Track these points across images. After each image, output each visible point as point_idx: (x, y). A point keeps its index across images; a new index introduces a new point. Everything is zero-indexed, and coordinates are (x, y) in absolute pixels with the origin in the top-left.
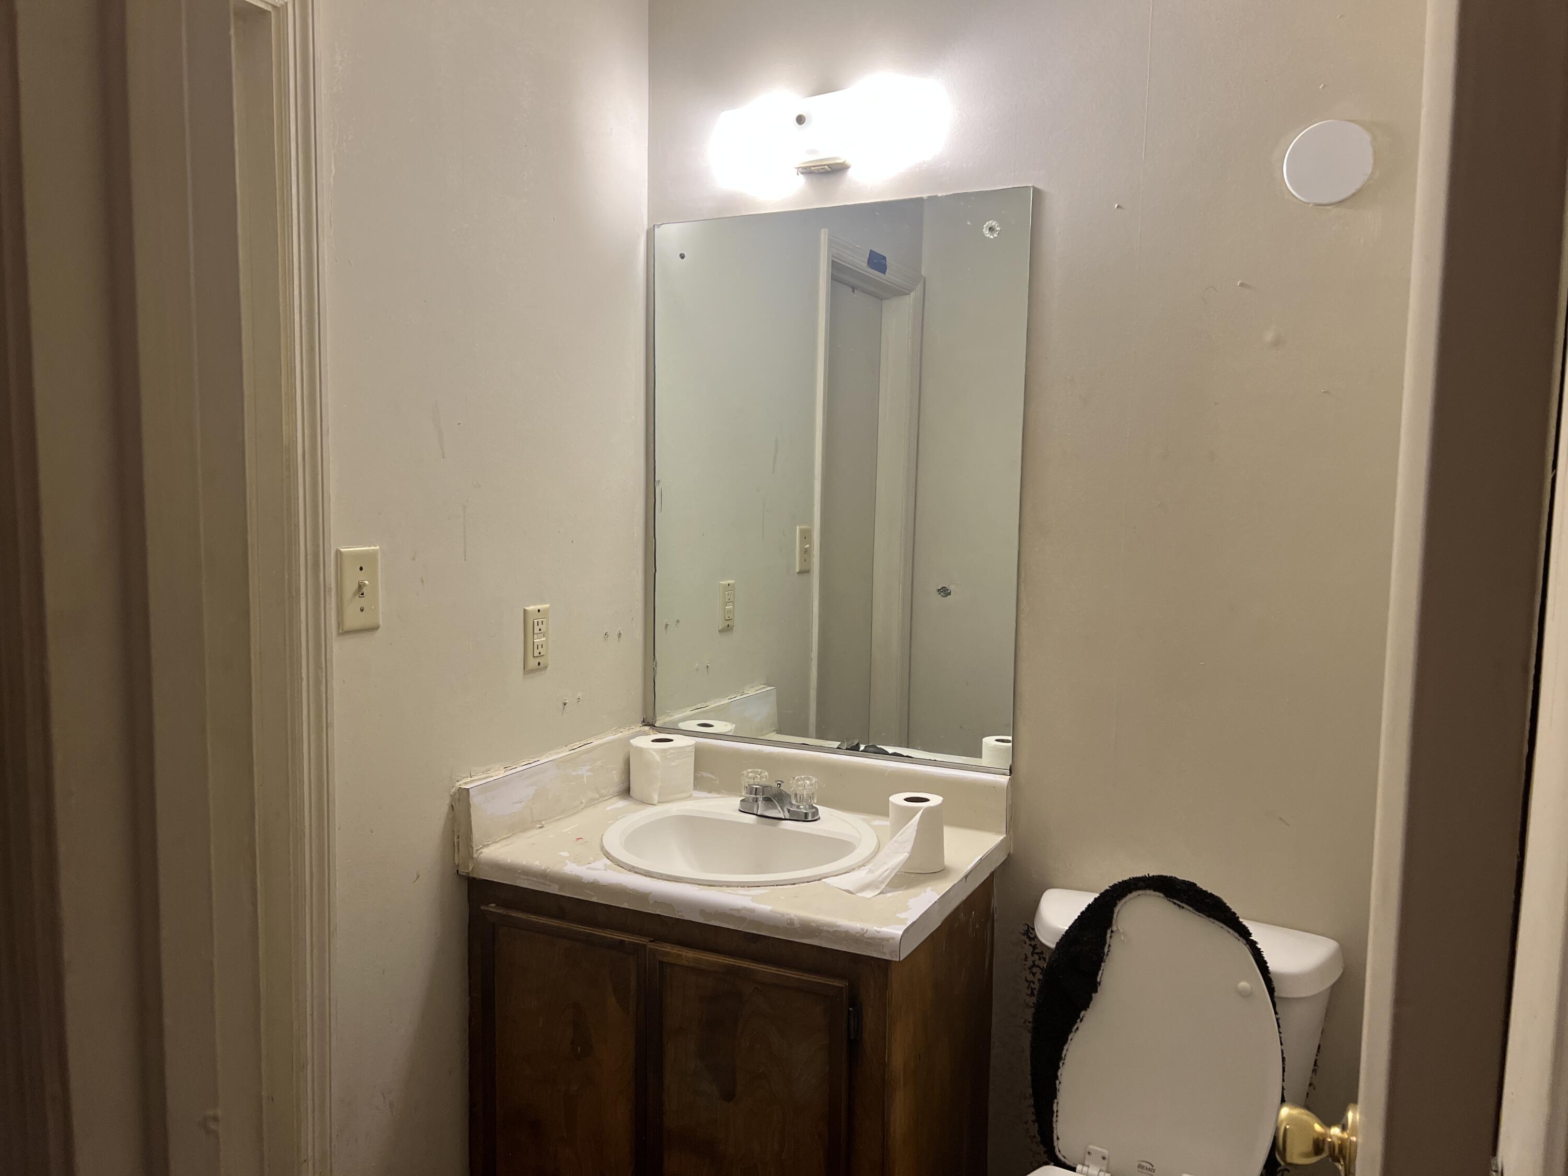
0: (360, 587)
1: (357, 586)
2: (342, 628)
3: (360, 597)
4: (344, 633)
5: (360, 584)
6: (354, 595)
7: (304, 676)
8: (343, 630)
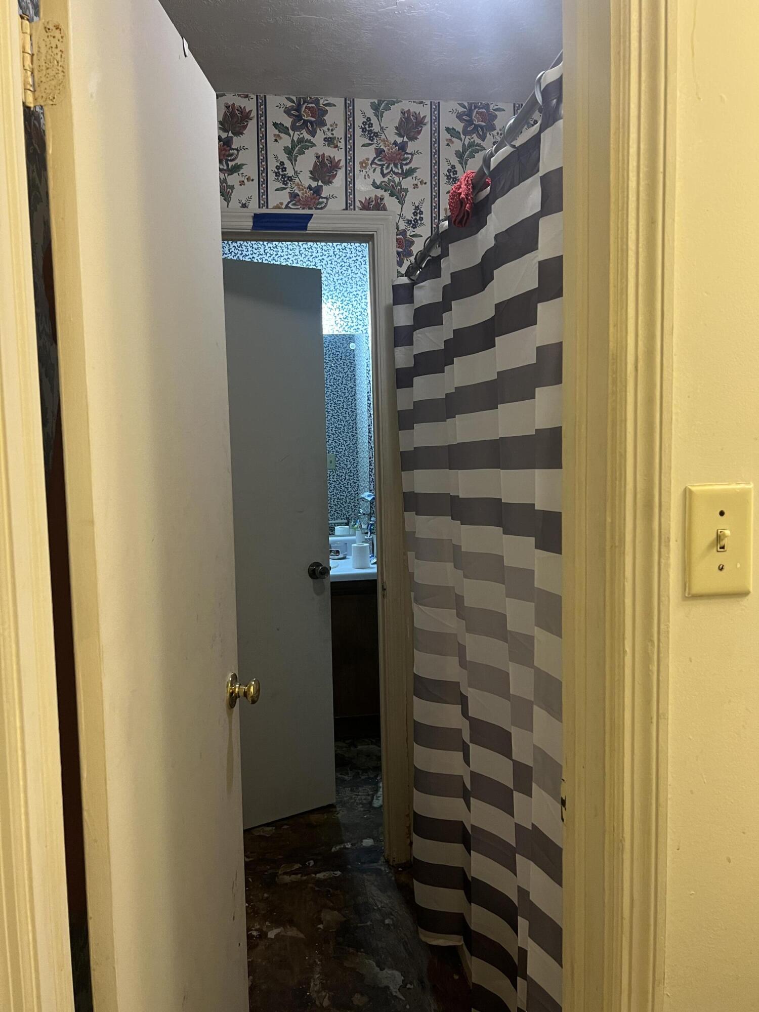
0: (719, 538)
1: (715, 536)
2: (689, 589)
3: (718, 551)
4: (691, 596)
5: (719, 533)
6: (711, 546)
7: (628, 649)
8: (689, 594)
